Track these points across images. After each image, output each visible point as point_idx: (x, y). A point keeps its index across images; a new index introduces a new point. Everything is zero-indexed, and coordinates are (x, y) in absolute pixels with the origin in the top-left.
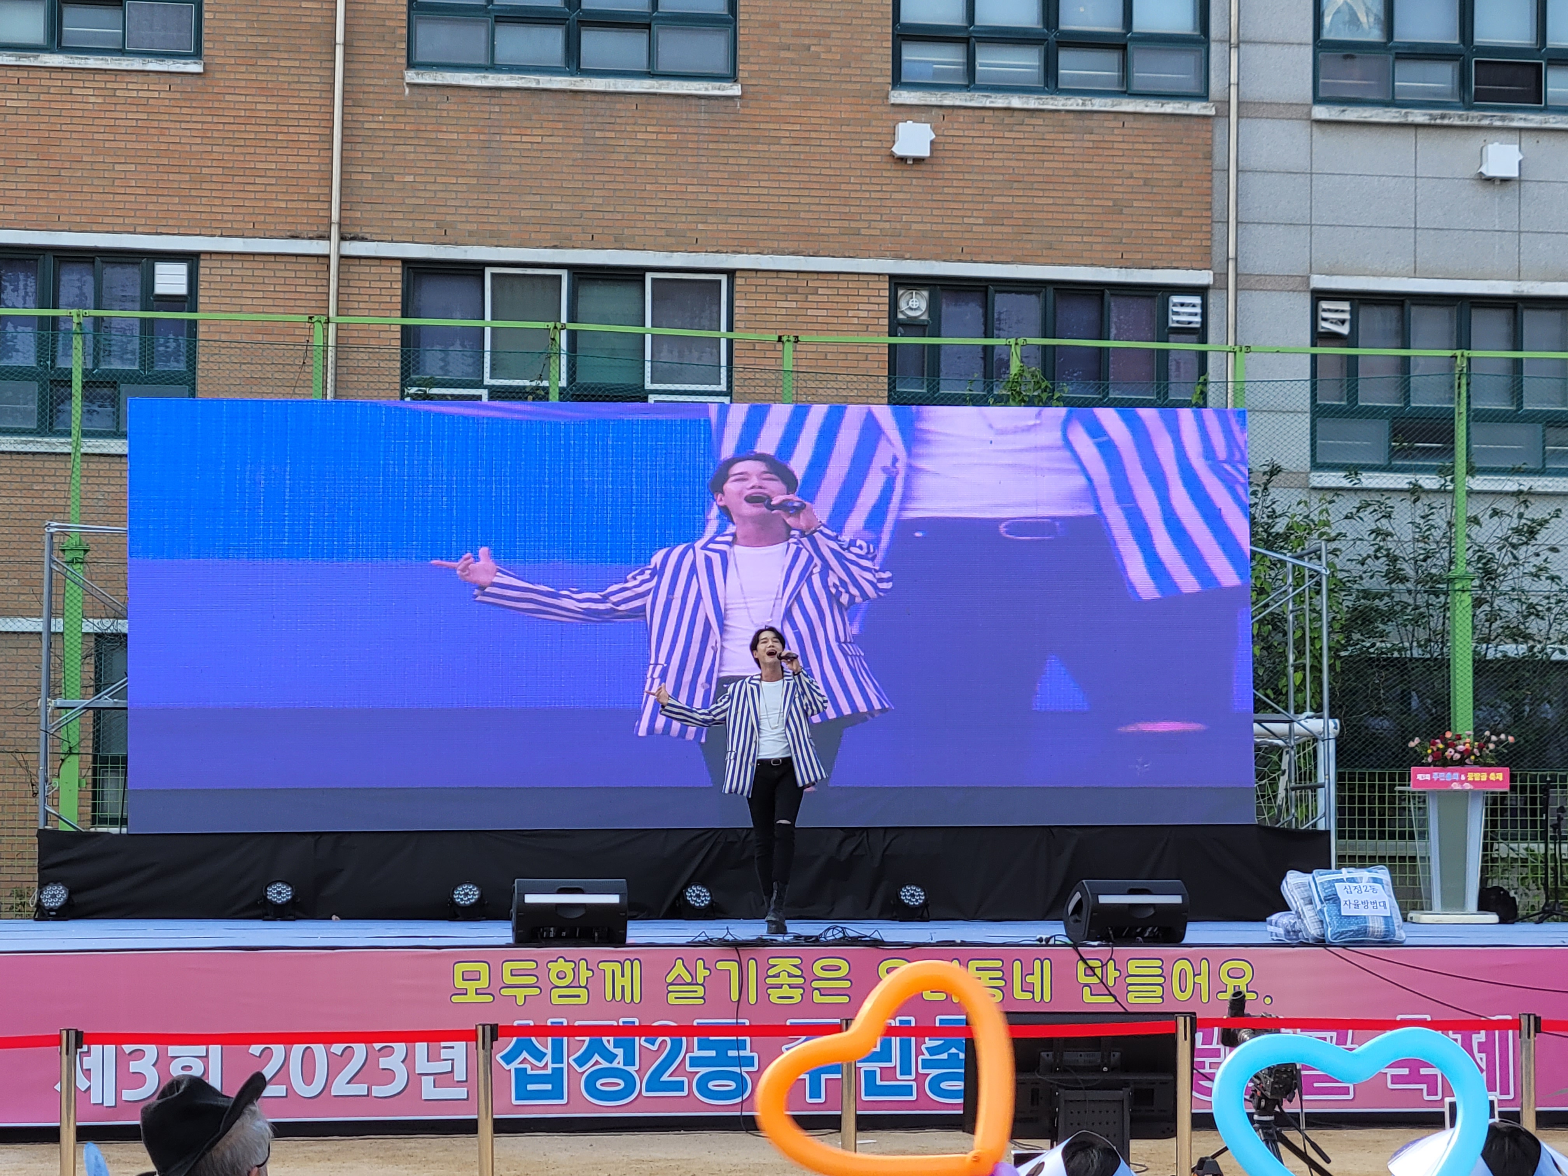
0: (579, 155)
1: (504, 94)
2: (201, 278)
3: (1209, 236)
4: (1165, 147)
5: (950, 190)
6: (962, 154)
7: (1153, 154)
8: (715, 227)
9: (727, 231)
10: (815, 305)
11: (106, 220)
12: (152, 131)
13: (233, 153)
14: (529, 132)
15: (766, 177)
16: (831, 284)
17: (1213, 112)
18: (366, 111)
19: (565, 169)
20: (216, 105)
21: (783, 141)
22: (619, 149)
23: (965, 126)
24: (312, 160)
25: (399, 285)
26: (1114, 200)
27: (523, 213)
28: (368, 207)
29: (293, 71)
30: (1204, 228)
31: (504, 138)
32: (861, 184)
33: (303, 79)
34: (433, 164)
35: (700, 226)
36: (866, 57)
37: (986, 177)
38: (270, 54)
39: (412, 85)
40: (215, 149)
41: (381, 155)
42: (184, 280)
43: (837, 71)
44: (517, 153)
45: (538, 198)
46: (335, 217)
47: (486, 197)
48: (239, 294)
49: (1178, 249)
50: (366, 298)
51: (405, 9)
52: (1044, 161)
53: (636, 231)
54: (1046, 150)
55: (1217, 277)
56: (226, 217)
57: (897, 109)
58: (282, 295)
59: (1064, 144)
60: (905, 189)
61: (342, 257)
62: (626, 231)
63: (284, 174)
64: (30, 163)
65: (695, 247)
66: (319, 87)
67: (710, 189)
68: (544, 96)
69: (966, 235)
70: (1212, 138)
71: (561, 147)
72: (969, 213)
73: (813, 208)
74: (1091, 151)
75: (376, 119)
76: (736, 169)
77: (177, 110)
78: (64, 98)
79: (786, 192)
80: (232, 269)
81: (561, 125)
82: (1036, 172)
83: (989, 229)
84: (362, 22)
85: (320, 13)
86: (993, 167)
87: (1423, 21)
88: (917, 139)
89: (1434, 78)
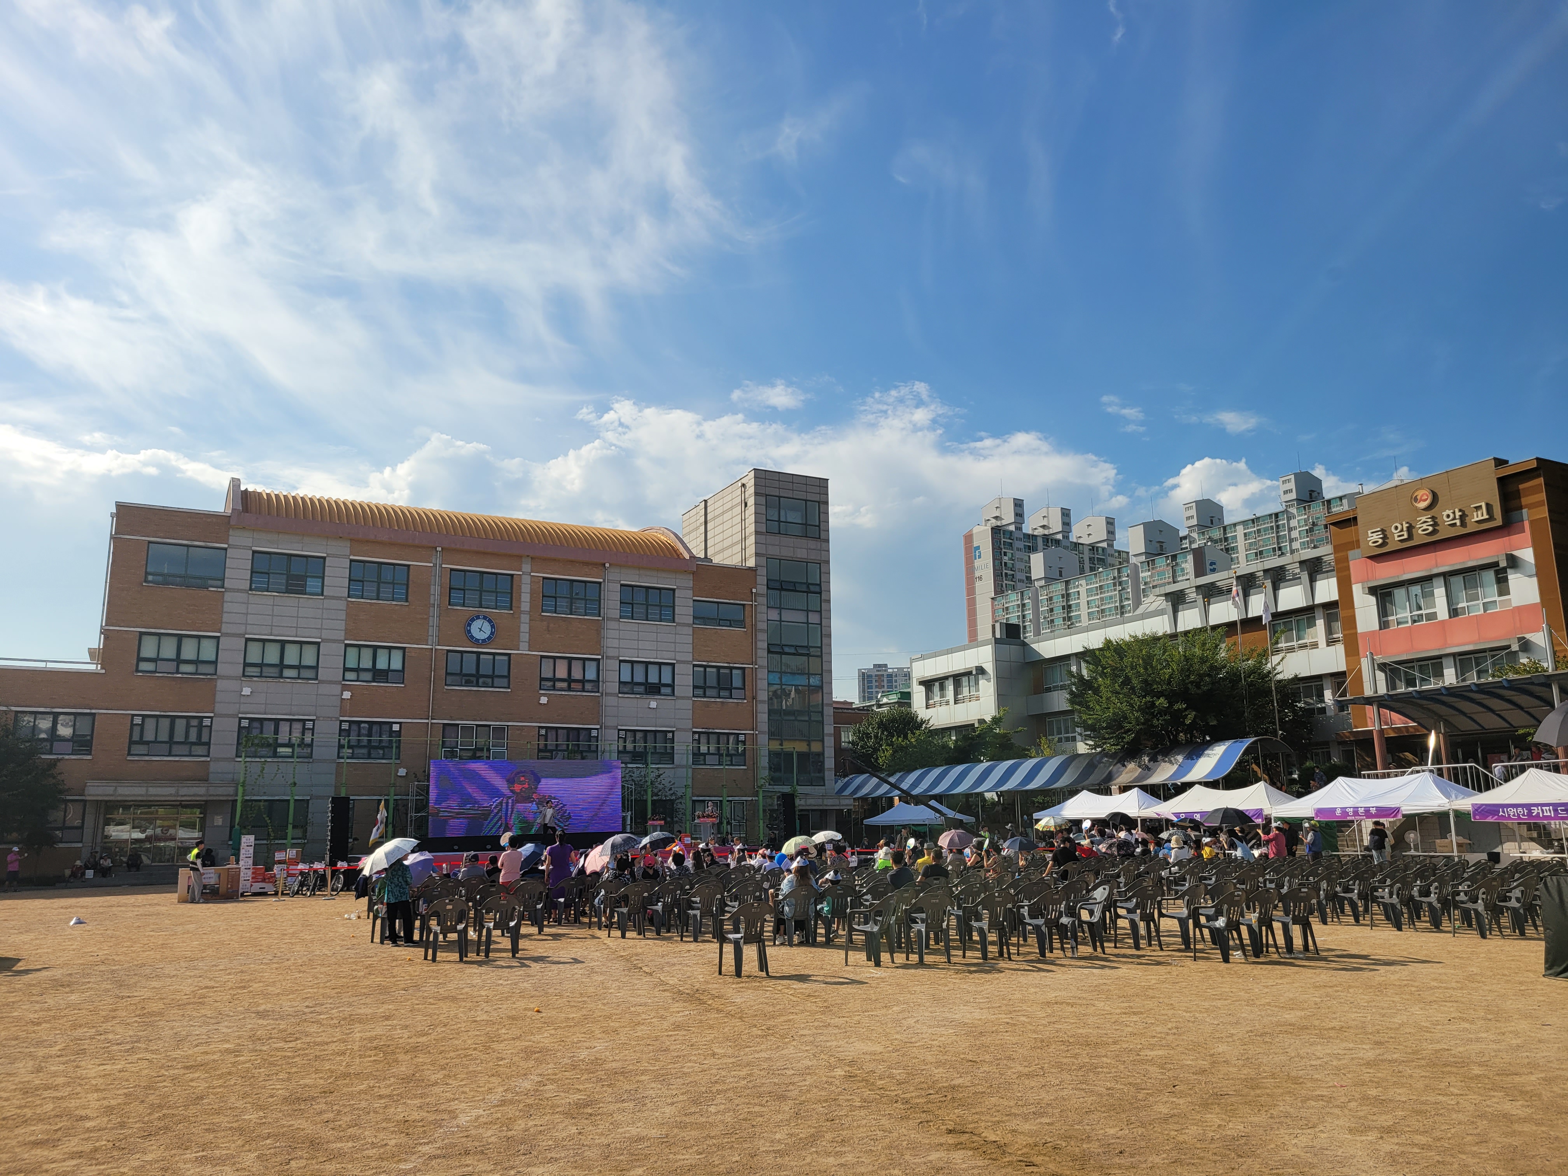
0: (477, 702)
1: (463, 691)
2: (402, 727)
4: (591, 701)
5: (551, 710)
6: (552, 703)
7: (589, 703)
9: (507, 718)
10: (524, 732)
11: (383, 716)
12: (393, 698)
13: (410, 703)
14: (468, 698)
16: (527, 728)
17: (600, 695)
18: (437, 694)
19: (475, 705)
20: (407, 693)
21: (518, 700)
22: (486, 702)
23: (553, 697)
24: (426, 704)
25: (442, 729)
26: (581, 712)
27: (467, 714)
28: (437, 713)
29: (423, 686)
30: (598, 717)
31: (463, 699)
32: (533, 709)
33: (425, 688)
34: (451, 705)
35: (502, 717)
36: (534, 684)
37: (557, 707)
38: (418, 682)
39: (446, 689)
40: (407, 702)
41: (440, 703)
43: (529, 686)
45: (470, 711)
46: (430, 715)
47: (459, 711)
49: (593, 721)
51: (445, 674)
54: (568, 702)
55: (600, 726)
56: (408, 715)
57: (540, 694)
58: (419, 731)
59: (572, 701)
60: (542, 710)
61: (431, 723)
62: (487, 718)
63: (420, 707)
64: (368, 705)
65: (500, 721)
66: (428, 689)
67: (504, 709)
68: (471, 691)
69: (553, 719)
72: (554, 714)
73: (524, 713)
74: (577, 702)
75: (439, 696)
77: (398, 694)
78: (376, 691)
79: (519, 710)
80: (409, 726)
81: (474, 697)
83: (558, 717)
85: (428, 674)
87: (639, 678)
88: (544, 700)
89: (641, 689)
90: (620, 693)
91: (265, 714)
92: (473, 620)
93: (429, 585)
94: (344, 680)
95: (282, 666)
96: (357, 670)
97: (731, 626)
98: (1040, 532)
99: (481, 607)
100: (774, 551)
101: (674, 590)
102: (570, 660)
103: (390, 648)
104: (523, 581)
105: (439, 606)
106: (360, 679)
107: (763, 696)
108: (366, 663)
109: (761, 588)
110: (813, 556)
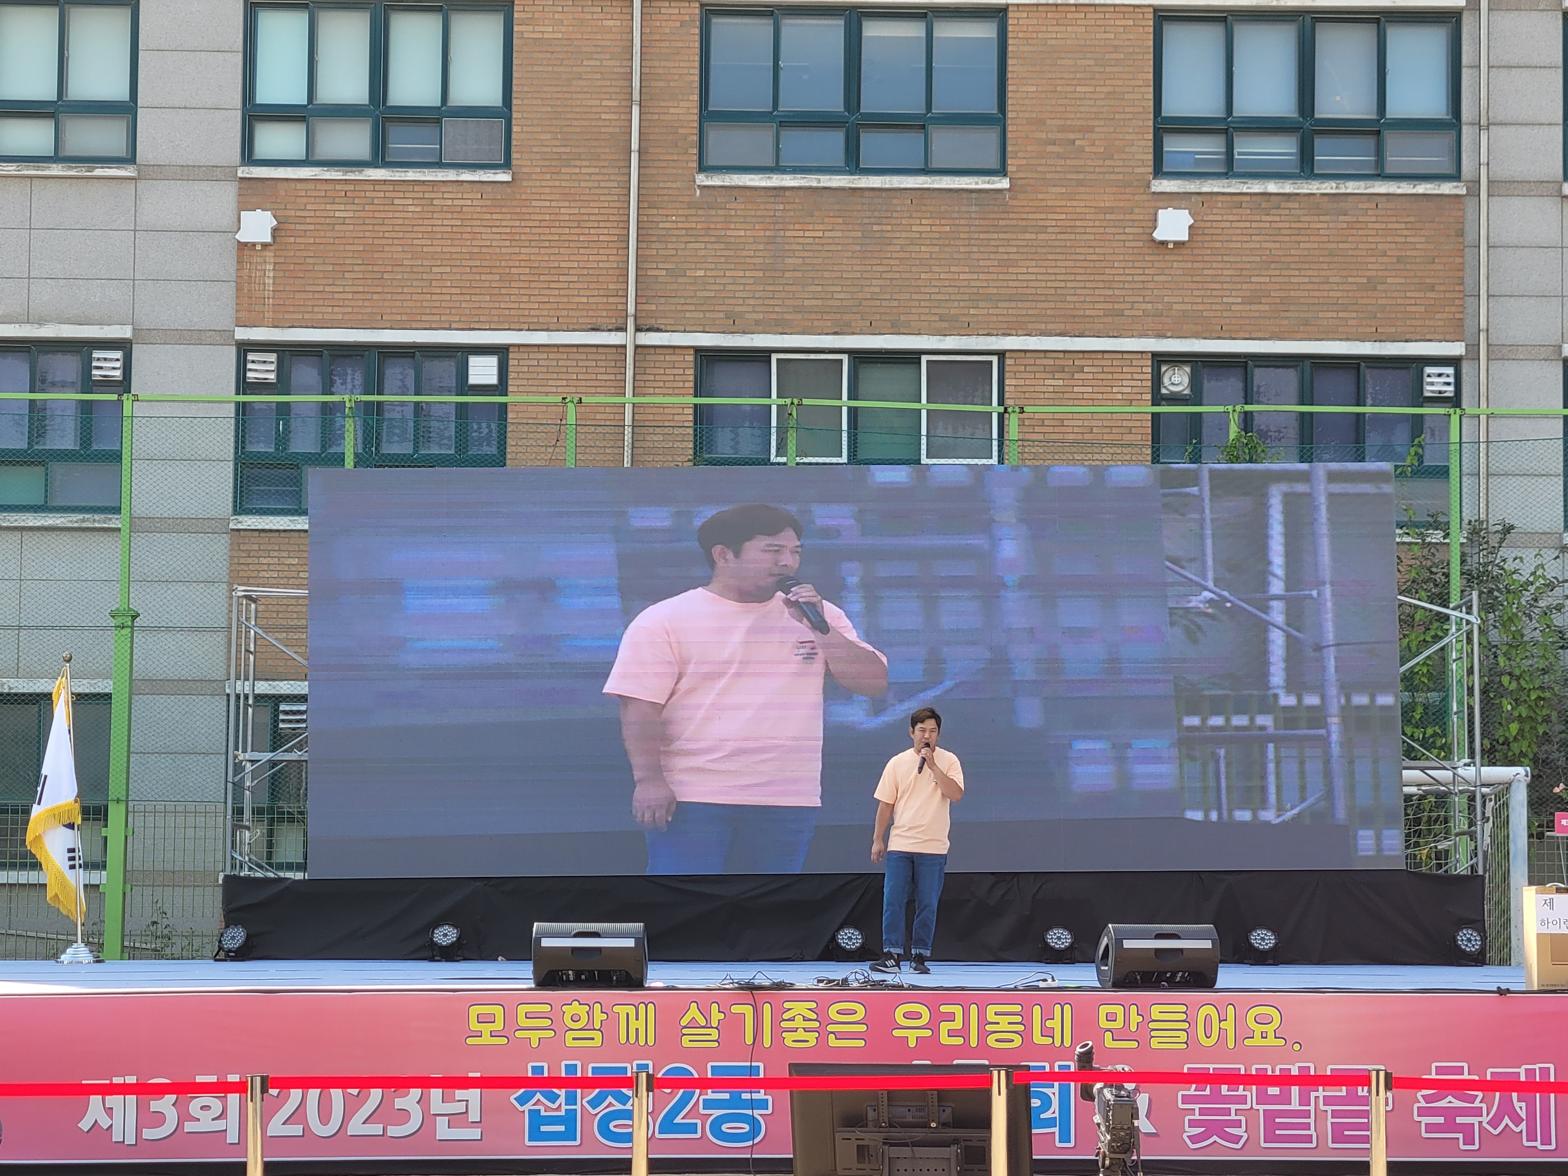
0: (858, 248)
1: (787, 193)
2: (510, 369)
3: (1461, 309)
4: (1419, 225)
5: (1210, 272)
6: (1220, 238)
7: (1405, 232)
8: (986, 311)
9: (997, 315)
10: (1081, 383)
11: (424, 318)
12: (465, 236)
13: (539, 254)
14: (811, 227)
15: (1034, 263)
16: (1096, 362)
17: (1464, 192)
18: (661, 212)
19: (845, 261)
20: (524, 210)
21: (1050, 230)
22: (895, 241)
23: (1223, 211)
24: (611, 258)
25: (692, 371)
26: (1369, 278)
27: (806, 303)
28: (663, 300)
29: (593, 177)
30: (1457, 302)
31: (788, 234)
32: (1124, 268)
33: (603, 184)
34: (723, 260)
35: (972, 311)
36: (1127, 149)
37: (1245, 259)
38: (572, 163)
39: (703, 188)
40: (523, 250)
41: (674, 252)
42: (495, 371)
43: (1101, 163)
44: (800, 247)
45: (819, 288)
46: (631, 309)
47: (771, 288)
48: (544, 382)
49: (1431, 323)
50: (662, 384)
51: (696, 118)
52: (1299, 242)
53: (912, 317)
54: (1303, 232)
55: (1470, 348)
56: (532, 313)
57: (1156, 196)
58: (583, 383)
59: (1319, 226)
60: (1167, 271)
61: (637, 347)
62: (902, 318)
63: (585, 272)
64: (356, 268)
65: (967, 330)
66: (616, 191)
67: (981, 276)
68: (825, 193)
69: (1225, 314)
70: (1463, 217)
71: (841, 241)
72: (1228, 293)
73: (1078, 291)
74: (1346, 232)
75: (669, 219)
76: (1006, 256)
77: (489, 216)
78: (387, 208)
79: (1053, 277)
80: (538, 360)
81: (841, 220)
82: (1293, 252)
83: (1248, 307)
84: (657, 130)
85: (618, 123)
86: (1251, 249)
88: (1173, 223)
94: (247, 159)
96: (308, 115)
102: (1308, 23)
103: (445, 9)
106: (318, 151)
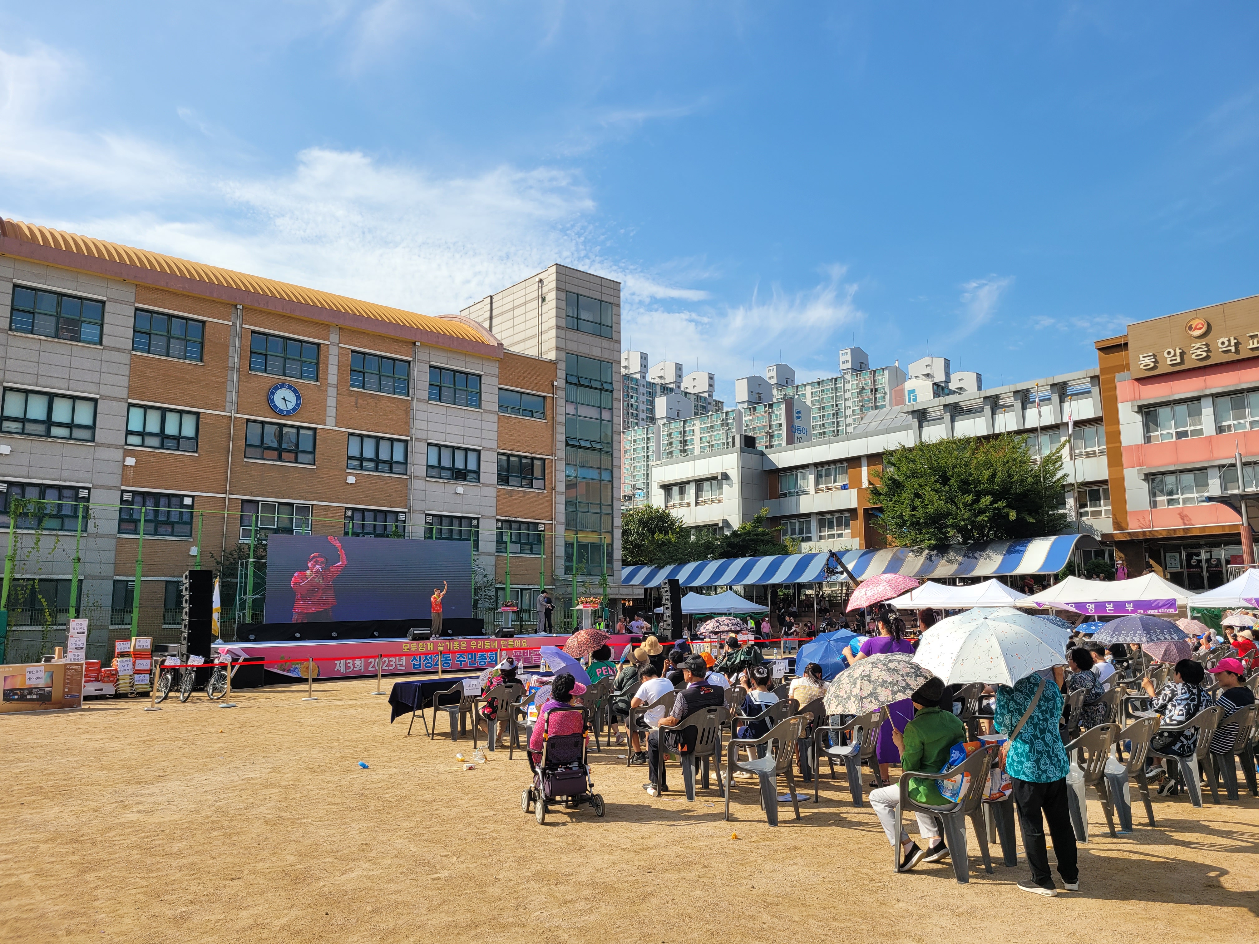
0: (281, 478)
1: (264, 465)
2: (195, 501)
4: (400, 484)
5: (358, 490)
6: (361, 483)
7: (396, 485)
9: (311, 496)
10: (329, 513)
11: (172, 487)
12: (185, 468)
13: (204, 474)
14: (271, 473)
15: (320, 485)
16: (333, 508)
17: (408, 478)
18: (235, 467)
19: (278, 481)
20: (201, 463)
21: (324, 478)
22: (290, 478)
23: (361, 477)
24: (223, 476)
25: (240, 505)
26: (389, 494)
28: (235, 488)
29: (219, 457)
30: (406, 500)
31: (265, 474)
32: (340, 488)
33: (221, 459)
34: (249, 479)
36: (341, 462)
37: (365, 488)
38: (213, 453)
39: (246, 462)
41: (238, 477)
42: (191, 501)
43: (335, 464)
44: (268, 478)
46: (228, 489)
47: (260, 486)
48: (204, 505)
49: (401, 504)
51: (244, 445)
53: (292, 495)
54: (376, 483)
55: (408, 510)
56: (201, 488)
57: (347, 473)
58: (214, 506)
59: (379, 482)
60: (349, 490)
63: (216, 479)
65: (305, 499)
66: (225, 461)
67: (309, 488)
68: (273, 465)
69: (361, 500)
70: (407, 483)
72: (362, 495)
73: (330, 492)
74: (384, 484)
75: (239, 468)
76: (314, 484)
77: (191, 464)
79: (325, 489)
80: (203, 500)
81: (277, 472)
82: (374, 487)
83: (364, 499)
84: (236, 447)
85: (227, 444)
86: (367, 486)
87: (446, 463)
88: (351, 480)
89: (448, 474)
90: (427, 476)
91: (28, 478)
92: (276, 388)
93: (228, 347)
94: (126, 444)
95: (49, 423)
96: (143, 434)
97: (532, 416)
98: (657, 381)
99: (284, 375)
100: (572, 347)
101: (480, 376)
102: (378, 439)
103: (181, 412)
104: (330, 352)
105: (239, 370)
106: (146, 443)
107: (561, 487)
108: (153, 426)
109: (560, 382)
110: (606, 355)
